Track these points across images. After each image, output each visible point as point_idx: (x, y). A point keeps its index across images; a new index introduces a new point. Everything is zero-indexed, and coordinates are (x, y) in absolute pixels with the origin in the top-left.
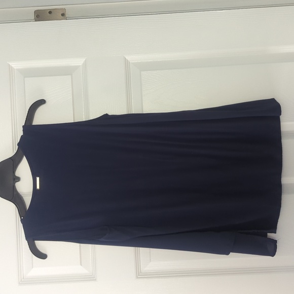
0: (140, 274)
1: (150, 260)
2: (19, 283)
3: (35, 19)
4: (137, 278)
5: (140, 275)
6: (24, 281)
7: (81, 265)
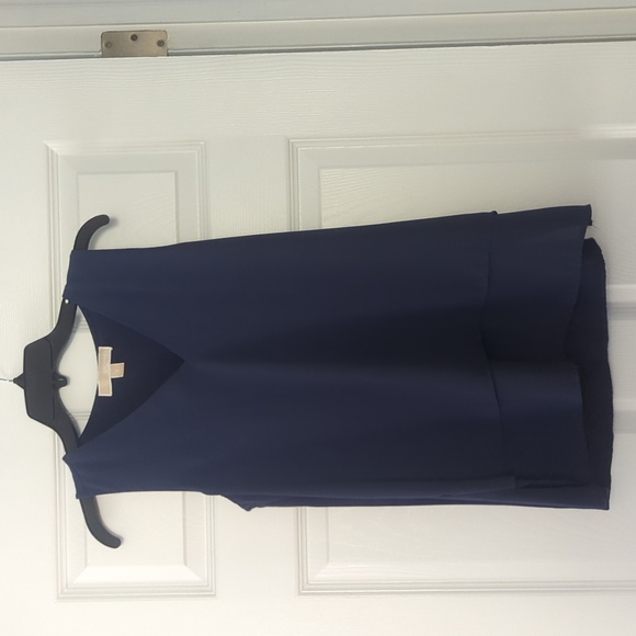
0: (306, 586)
1: (328, 559)
2: (58, 598)
3: (102, 50)
4: (300, 594)
5: (305, 588)
6: (70, 594)
7: (185, 564)
